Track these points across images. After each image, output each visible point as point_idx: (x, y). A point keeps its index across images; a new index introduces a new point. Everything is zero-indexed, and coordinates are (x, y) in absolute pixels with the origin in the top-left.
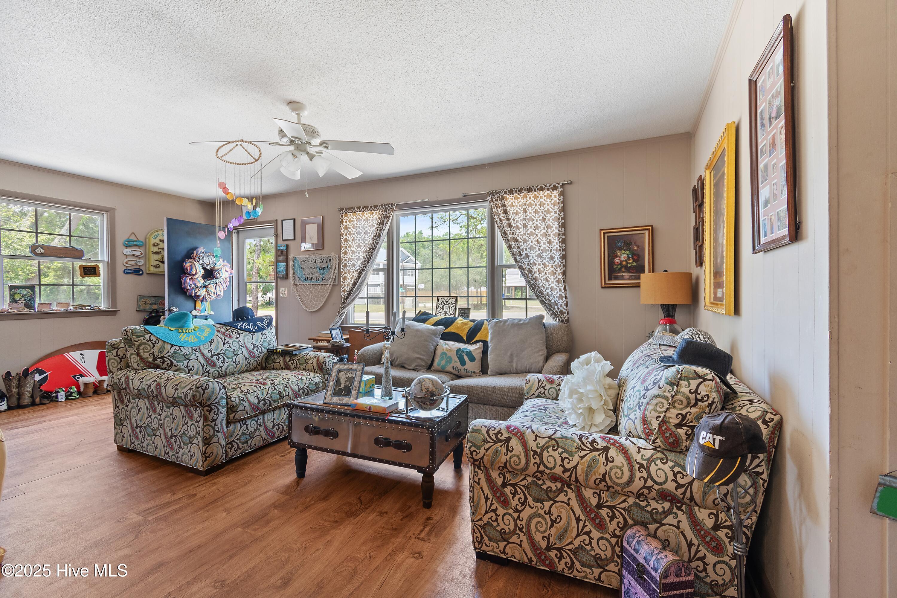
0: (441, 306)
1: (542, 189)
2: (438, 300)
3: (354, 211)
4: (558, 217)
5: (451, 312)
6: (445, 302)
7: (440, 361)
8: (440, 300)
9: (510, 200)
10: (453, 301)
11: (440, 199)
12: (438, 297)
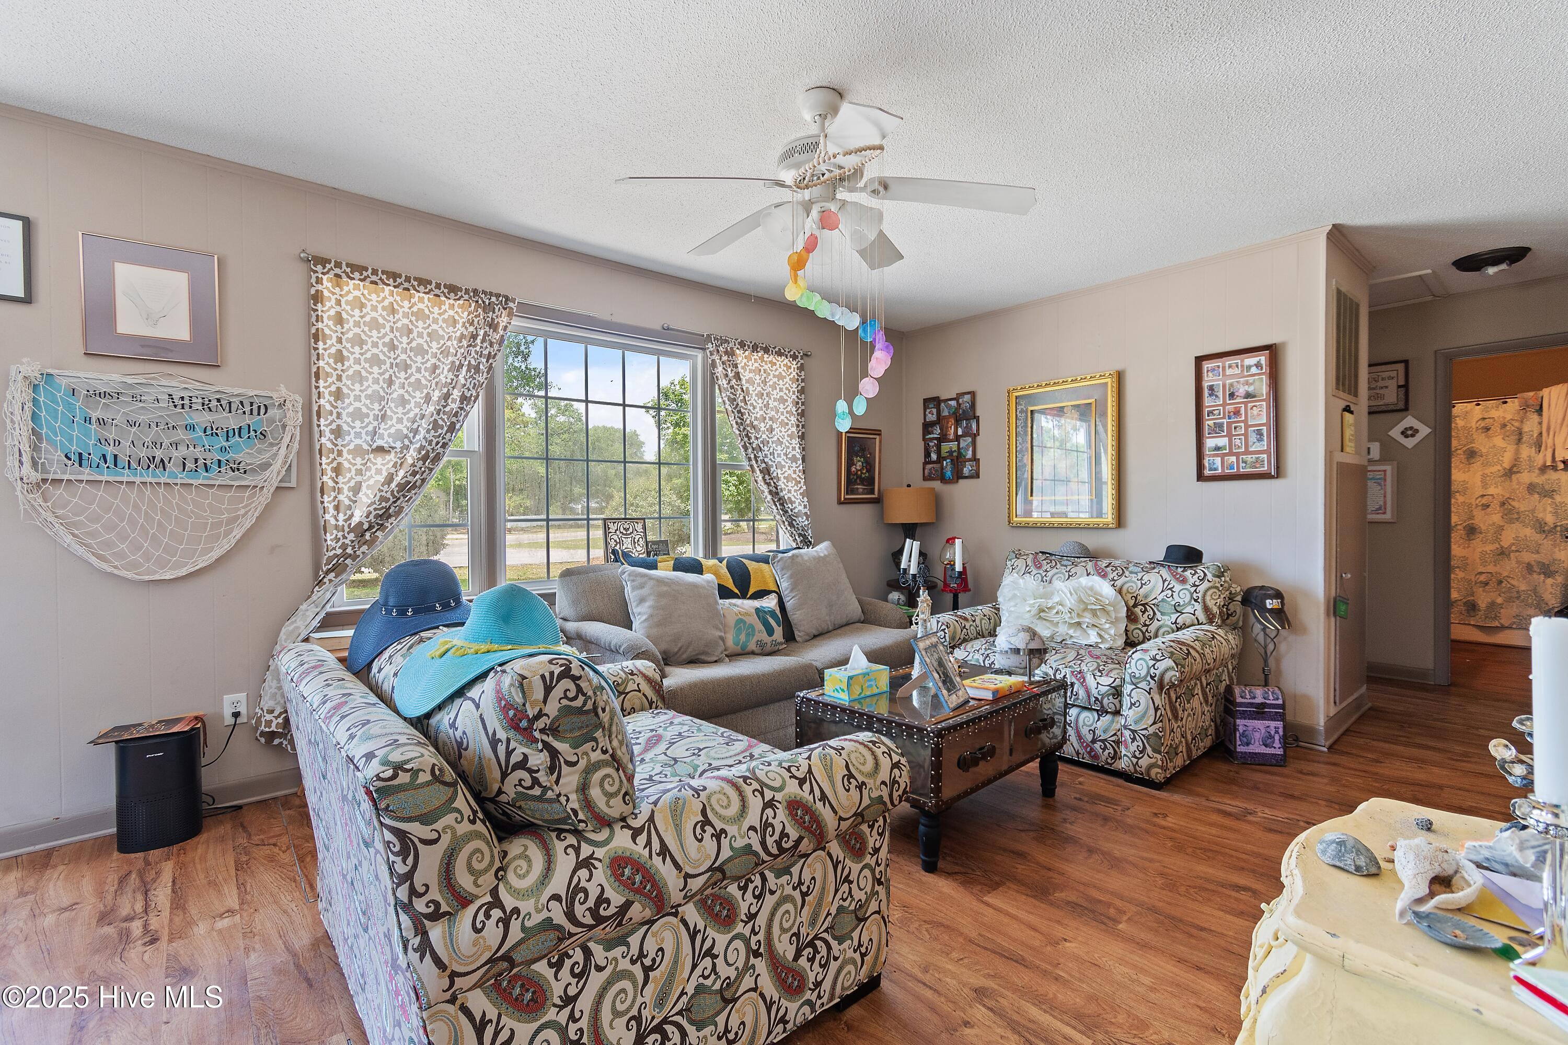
0: (615, 537)
1: (780, 354)
2: (606, 528)
3: (374, 278)
4: (796, 400)
5: (639, 548)
6: (622, 530)
7: (738, 635)
8: (611, 525)
9: (741, 356)
10: (639, 527)
11: (618, 319)
12: (605, 520)
